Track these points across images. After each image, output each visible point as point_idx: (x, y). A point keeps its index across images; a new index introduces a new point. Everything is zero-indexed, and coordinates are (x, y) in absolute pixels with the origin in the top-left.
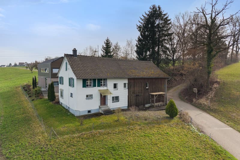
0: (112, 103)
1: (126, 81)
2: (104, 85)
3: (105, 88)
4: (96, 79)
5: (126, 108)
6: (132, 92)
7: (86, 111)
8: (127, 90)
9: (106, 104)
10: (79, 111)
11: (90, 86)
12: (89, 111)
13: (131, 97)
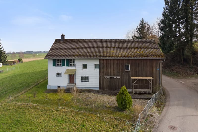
0: (81, 83)
1: (98, 62)
2: (74, 65)
3: (73, 68)
4: (64, 59)
5: (98, 89)
6: (105, 74)
7: (56, 86)
8: (99, 70)
9: (75, 83)
10: (50, 86)
11: (60, 65)
12: (59, 87)
13: (103, 78)
